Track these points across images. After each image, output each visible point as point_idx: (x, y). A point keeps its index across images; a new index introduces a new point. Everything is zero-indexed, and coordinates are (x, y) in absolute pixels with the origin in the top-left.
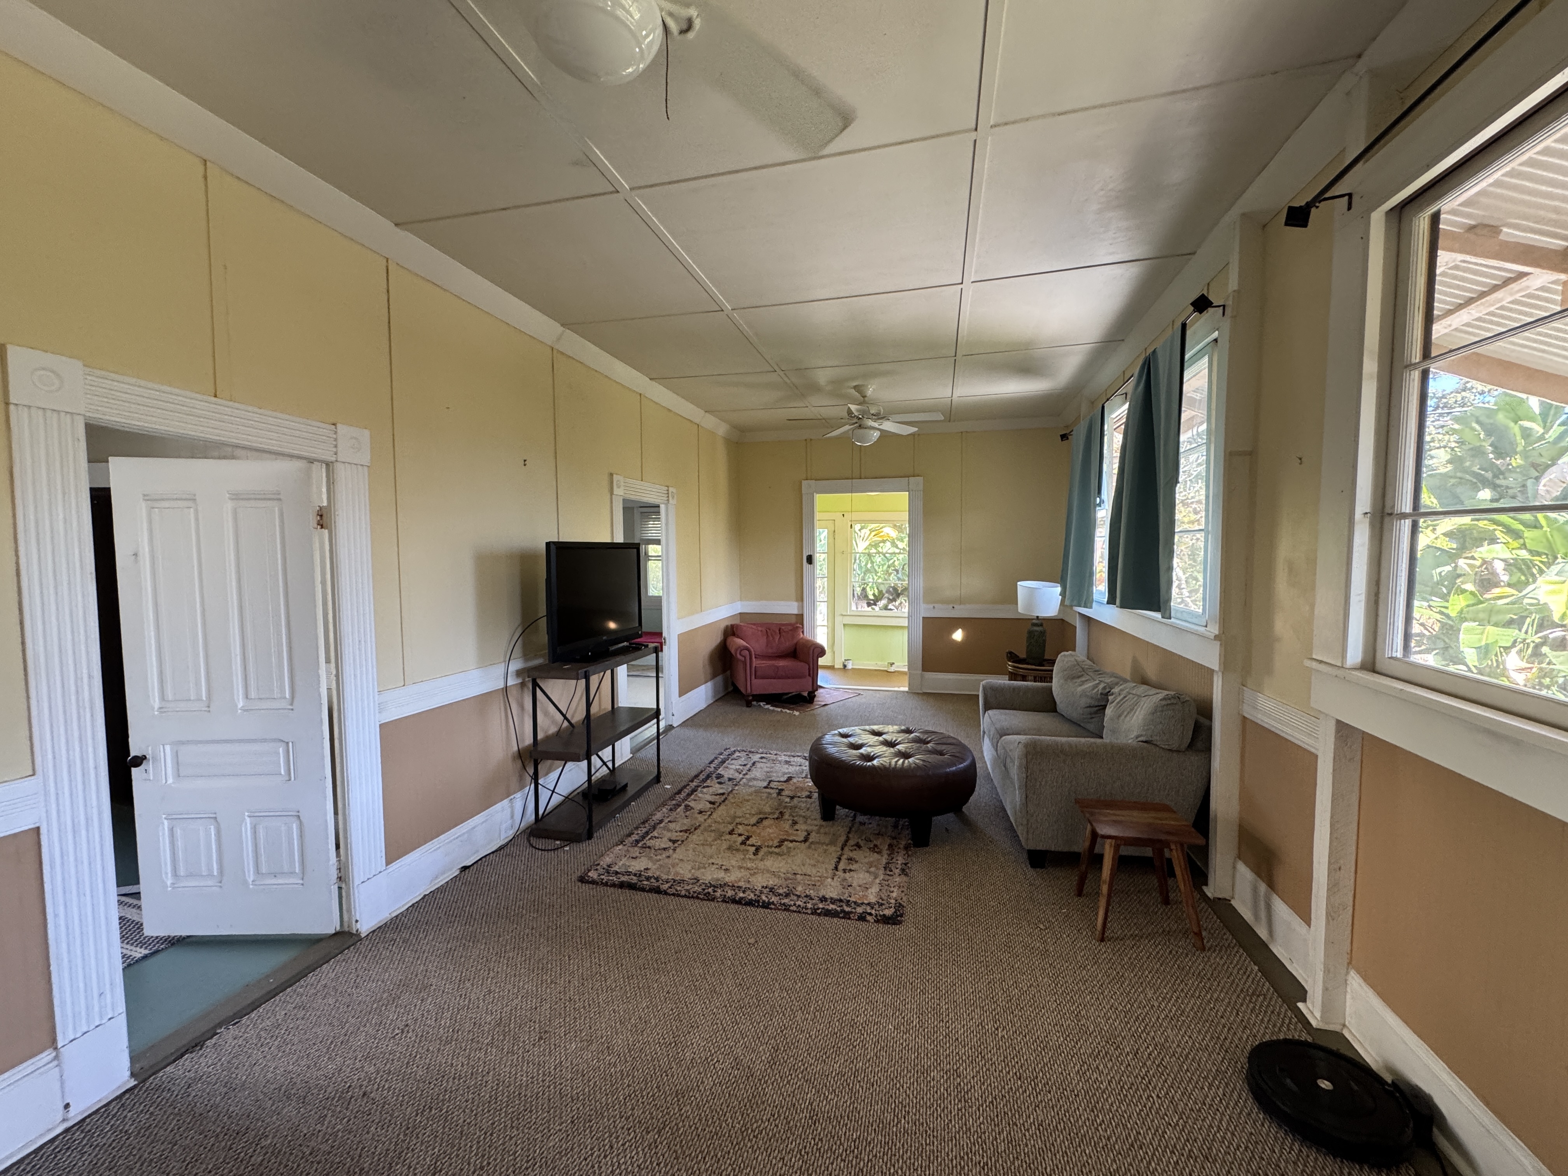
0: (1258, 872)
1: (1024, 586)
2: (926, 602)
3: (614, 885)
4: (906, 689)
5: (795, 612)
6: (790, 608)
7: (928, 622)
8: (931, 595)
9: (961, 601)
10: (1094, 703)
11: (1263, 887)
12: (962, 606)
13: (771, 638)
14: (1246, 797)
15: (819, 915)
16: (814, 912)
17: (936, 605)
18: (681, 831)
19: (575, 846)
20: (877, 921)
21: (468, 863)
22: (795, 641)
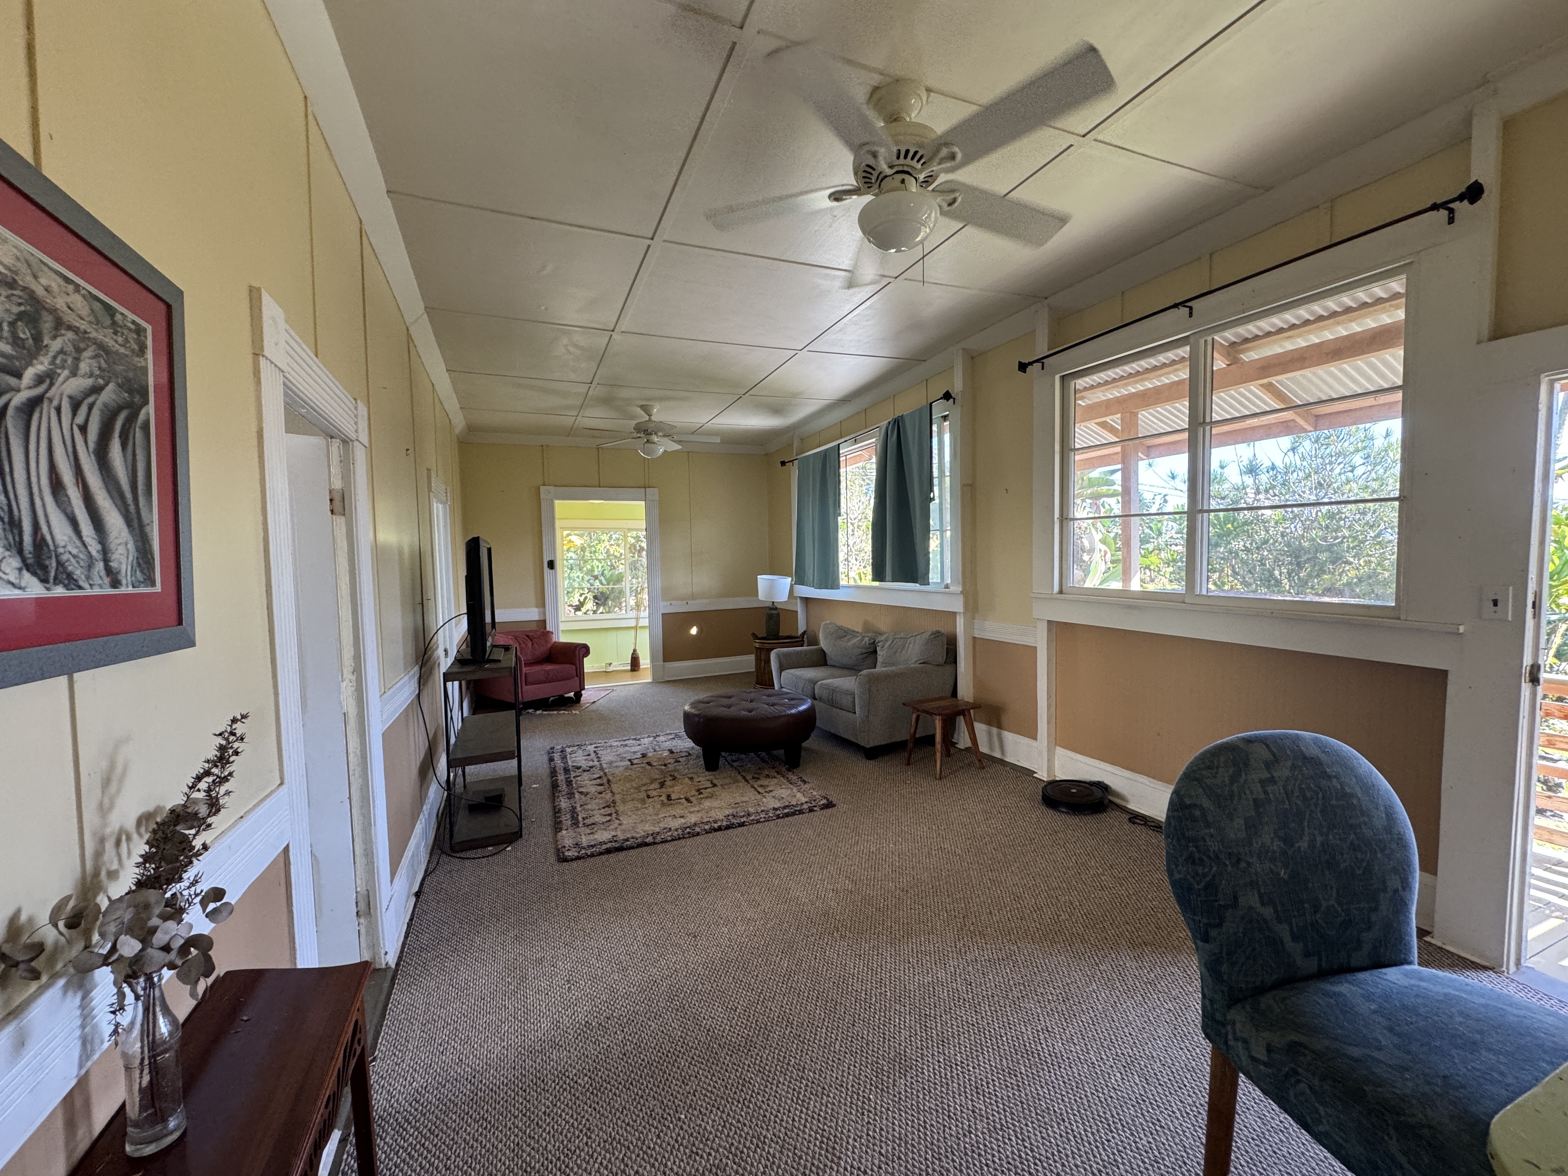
0: (989, 723)
1: (763, 580)
2: (664, 600)
3: (601, 854)
4: (650, 680)
5: (536, 617)
6: (531, 614)
7: (667, 618)
8: (667, 593)
9: (693, 597)
10: (864, 651)
11: (995, 730)
12: (694, 602)
13: (523, 645)
14: (978, 683)
15: (783, 817)
16: (778, 817)
17: (674, 602)
18: (604, 808)
19: (515, 845)
20: (821, 809)
21: (416, 888)
22: (549, 646)
